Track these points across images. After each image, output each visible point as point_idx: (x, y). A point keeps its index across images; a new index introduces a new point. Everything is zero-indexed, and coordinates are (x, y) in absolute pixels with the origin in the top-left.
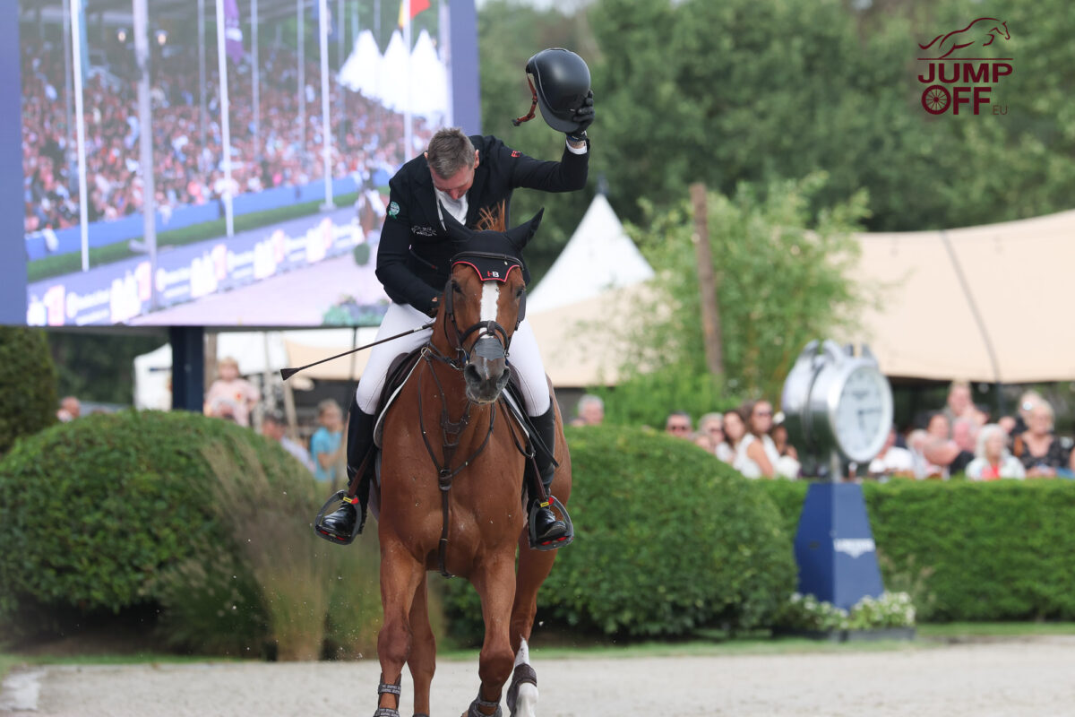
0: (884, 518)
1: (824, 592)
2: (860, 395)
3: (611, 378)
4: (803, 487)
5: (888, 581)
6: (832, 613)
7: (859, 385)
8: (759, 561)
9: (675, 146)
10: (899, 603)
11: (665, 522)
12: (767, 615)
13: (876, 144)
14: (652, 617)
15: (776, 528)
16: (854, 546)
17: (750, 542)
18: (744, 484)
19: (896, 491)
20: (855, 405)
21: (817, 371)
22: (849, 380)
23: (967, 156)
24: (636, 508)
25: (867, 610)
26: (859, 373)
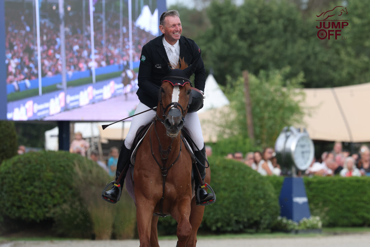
0: (311, 190)
1: (290, 216)
2: (303, 146)
3: (214, 139)
4: (282, 179)
5: (312, 213)
6: (292, 224)
7: (302, 143)
8: (267, 205)
9: (237, 57)
10: (316, 220)
11: (233, 191)
12: (269, 224)
13: (308, 57)
14: (228, 225)
15: (273, 193)
16: (300, 200)
17: (263, 198)
18: (261, 177)
19: (315, 180)
20: (300, 150)
21: (287, 137)
22: (299, 141)
23: (341, 61)
24: (223, 186)
25: (305, 223)
26: (302, 138)
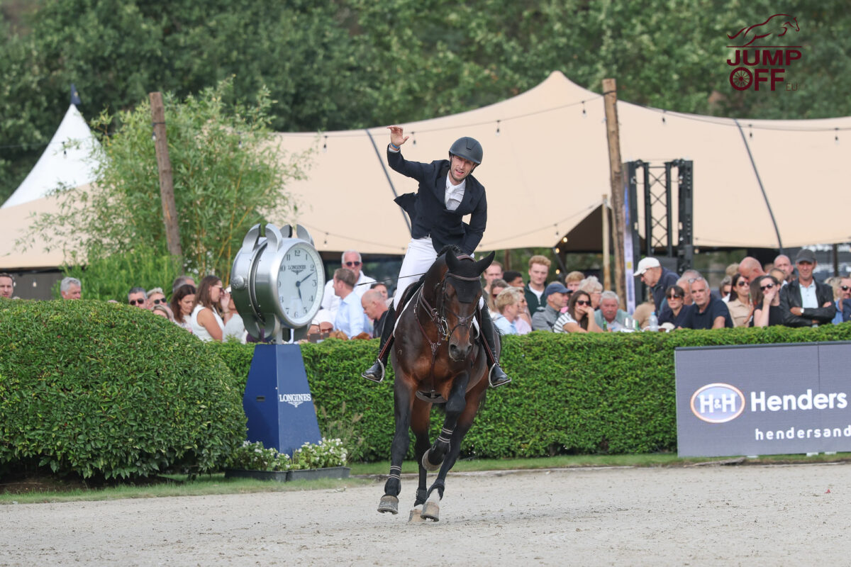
1: (271, 440)
2: (297, 269)
3: (82, 258)
4: (250, 350)
5: (324, 428)
6: (277, 457)
7: (296, 261)
10: (333, 447)
12: (222, 458)
15: (227, 384)
16: (296, 399)
17: (206, 397)
18: (200, 347)
19: (330, 350)
20: (293, 278)
21: (260, 250)
22: (287, 256)
25: (308, 454)
26: (296, 250)
